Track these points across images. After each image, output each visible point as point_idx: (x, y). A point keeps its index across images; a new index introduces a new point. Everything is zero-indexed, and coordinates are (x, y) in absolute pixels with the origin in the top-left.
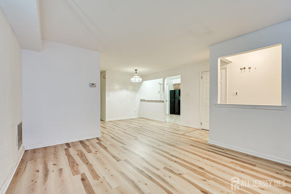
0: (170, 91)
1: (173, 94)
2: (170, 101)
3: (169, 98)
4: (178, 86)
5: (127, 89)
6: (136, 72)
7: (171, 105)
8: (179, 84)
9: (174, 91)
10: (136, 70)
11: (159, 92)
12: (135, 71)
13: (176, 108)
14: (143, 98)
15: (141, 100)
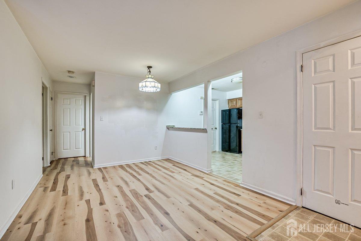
0: (223, 111)
1: (226, 117)
2: (222, 128)
3: (221, 124)
4: (235, 102)
5: (140, 107)
6: (150, 71)
7: (224, 136)
8: (237, 100)
9: (230, 110)
10: (149, 67)
11: (201, 113)
12: (146, 70)
13: (232, 140)
14: (171, 124)
15: (168, 128)
